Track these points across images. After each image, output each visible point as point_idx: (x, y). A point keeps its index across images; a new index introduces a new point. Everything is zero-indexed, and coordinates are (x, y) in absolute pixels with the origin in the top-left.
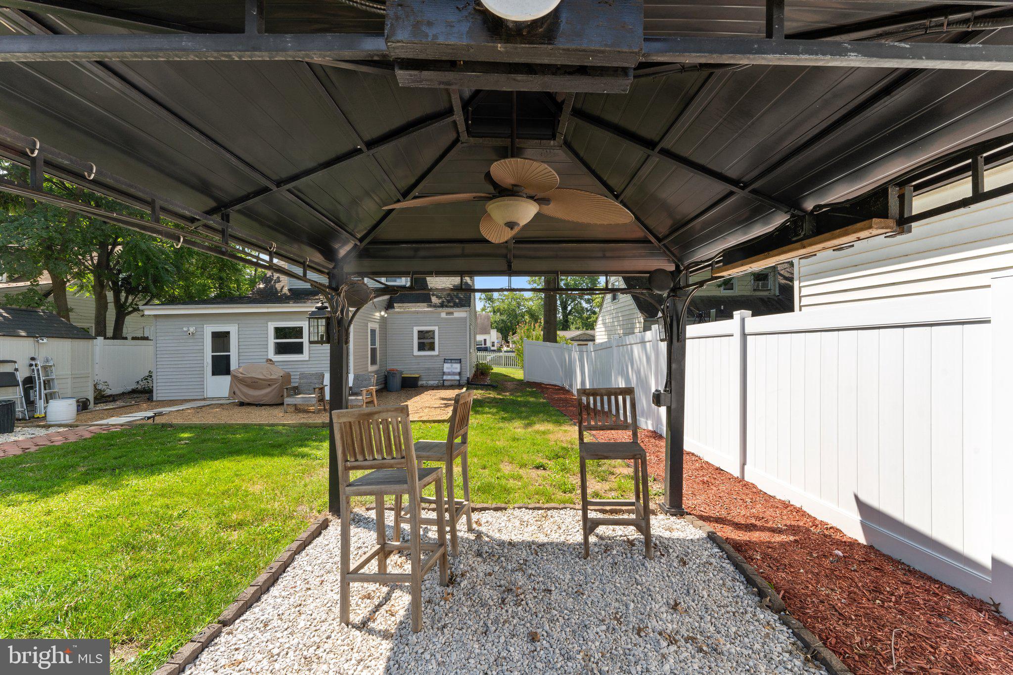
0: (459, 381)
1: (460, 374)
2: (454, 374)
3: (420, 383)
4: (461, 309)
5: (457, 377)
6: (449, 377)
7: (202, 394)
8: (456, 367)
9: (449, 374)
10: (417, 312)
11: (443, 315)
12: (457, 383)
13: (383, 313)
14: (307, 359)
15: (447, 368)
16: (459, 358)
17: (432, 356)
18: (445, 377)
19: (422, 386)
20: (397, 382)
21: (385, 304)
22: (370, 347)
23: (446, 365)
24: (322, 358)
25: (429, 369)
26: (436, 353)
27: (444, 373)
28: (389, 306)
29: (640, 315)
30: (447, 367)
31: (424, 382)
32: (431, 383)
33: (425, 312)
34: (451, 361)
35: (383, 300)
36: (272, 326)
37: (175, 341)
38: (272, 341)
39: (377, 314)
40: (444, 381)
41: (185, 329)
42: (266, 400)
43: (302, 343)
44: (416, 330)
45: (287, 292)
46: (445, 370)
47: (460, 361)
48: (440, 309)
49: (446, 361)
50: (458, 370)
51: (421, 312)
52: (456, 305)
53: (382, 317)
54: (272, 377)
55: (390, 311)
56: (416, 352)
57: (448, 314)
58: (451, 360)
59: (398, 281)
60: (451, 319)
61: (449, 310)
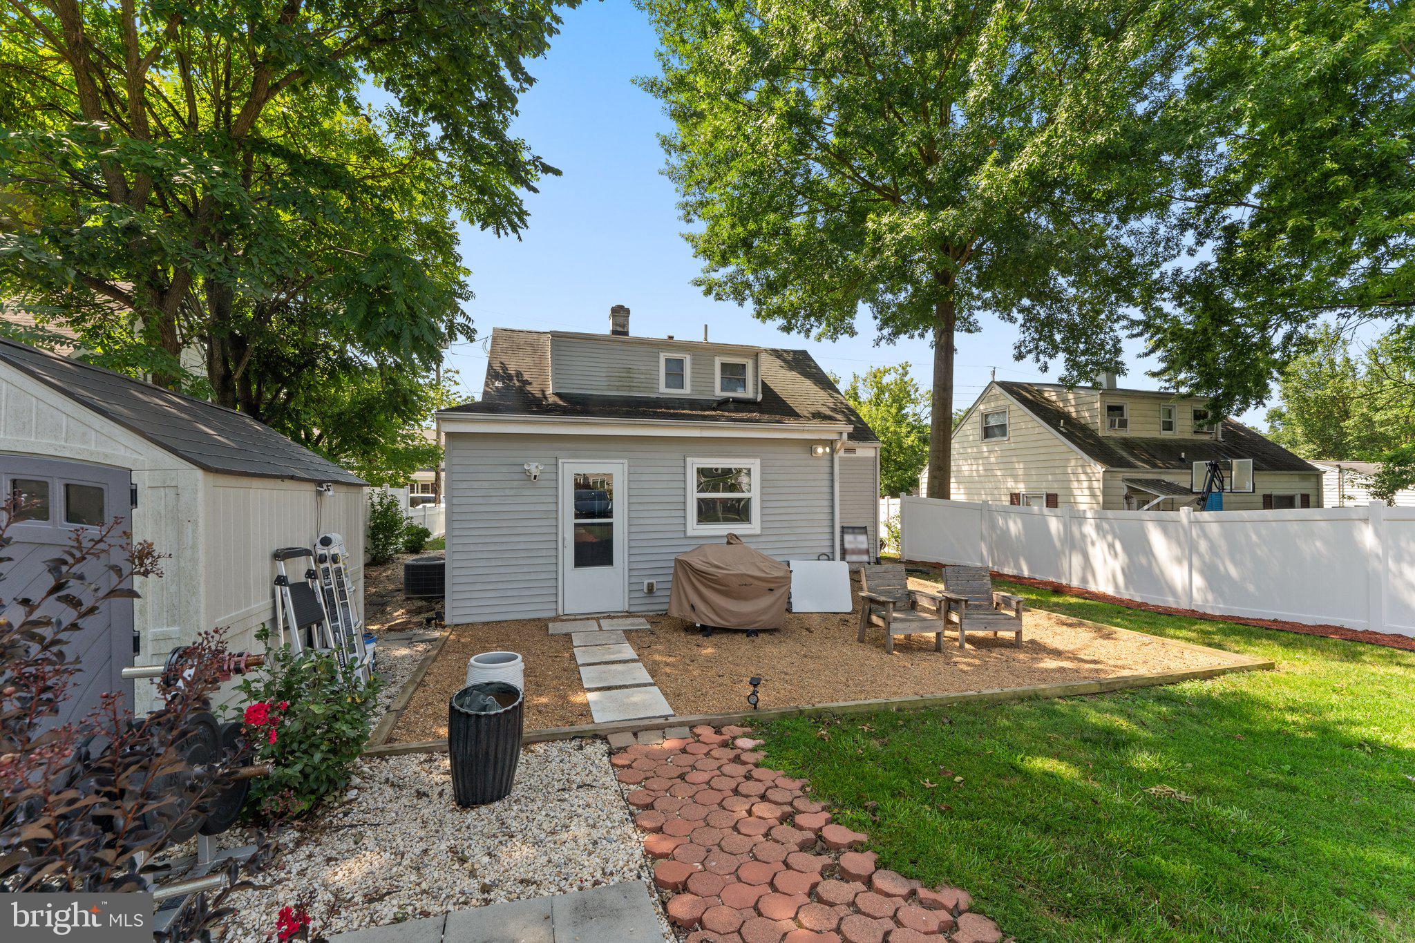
1: (867, 552)
2: (860, 552)
5: (865, 558)
6: (854, 558)
8: (862, 541)
9: (853, 552)
14: (758, 532)
15: (850, 542)
16: (863, 525)
23: (848, 538)
24: (783, 531)
29: (1092, 462)
36: (693, 466)
38: (693, 495)
43: (748, 500)
45: (557, 399)
46: (847, 546)
47: (864, 530)
49: (844, 530)
50: (865, 546)
57: (847, 450)
58: (853, 528)
59: (740, 390)
60: (852, 459)
61: (849, 444)
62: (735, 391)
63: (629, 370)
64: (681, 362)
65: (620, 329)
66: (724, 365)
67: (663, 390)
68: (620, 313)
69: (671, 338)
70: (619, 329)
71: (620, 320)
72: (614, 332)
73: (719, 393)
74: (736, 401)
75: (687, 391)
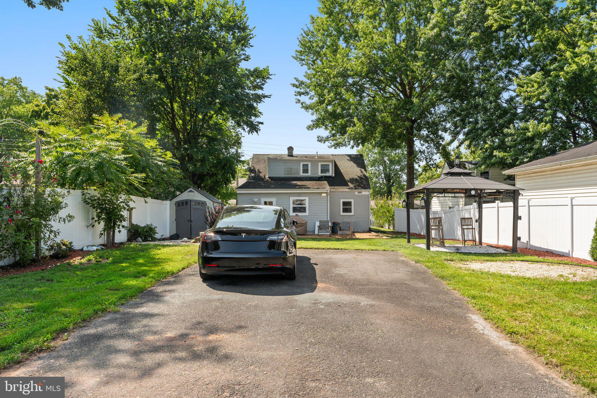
4: (366, 190)
10: (343, 192)
11: (356, 193)
14: (308, 215)
17: (350, 215)
26: (352, 214)
33: (347, 191)
36: (292, 199)
38: (292, 206)
43: (305, 207)
44: (342, 201)
45: (268, 179)
48: (355, 190)
51: (345, 191)
52: (363, 188)
56: (342, 213)
57: (359, 192)
59: (328, 173)
60: (361, 195)
61: (359, 190)
62: (326, 173)
63: (291, 169)
64: (307, 165)
65: (290, 155)
66: (321, 165)
67: (302, 174)
68: (290, 149)
71: (290, 151)
73: (320, 174)
74: (325, 177)
75: (309, 174)
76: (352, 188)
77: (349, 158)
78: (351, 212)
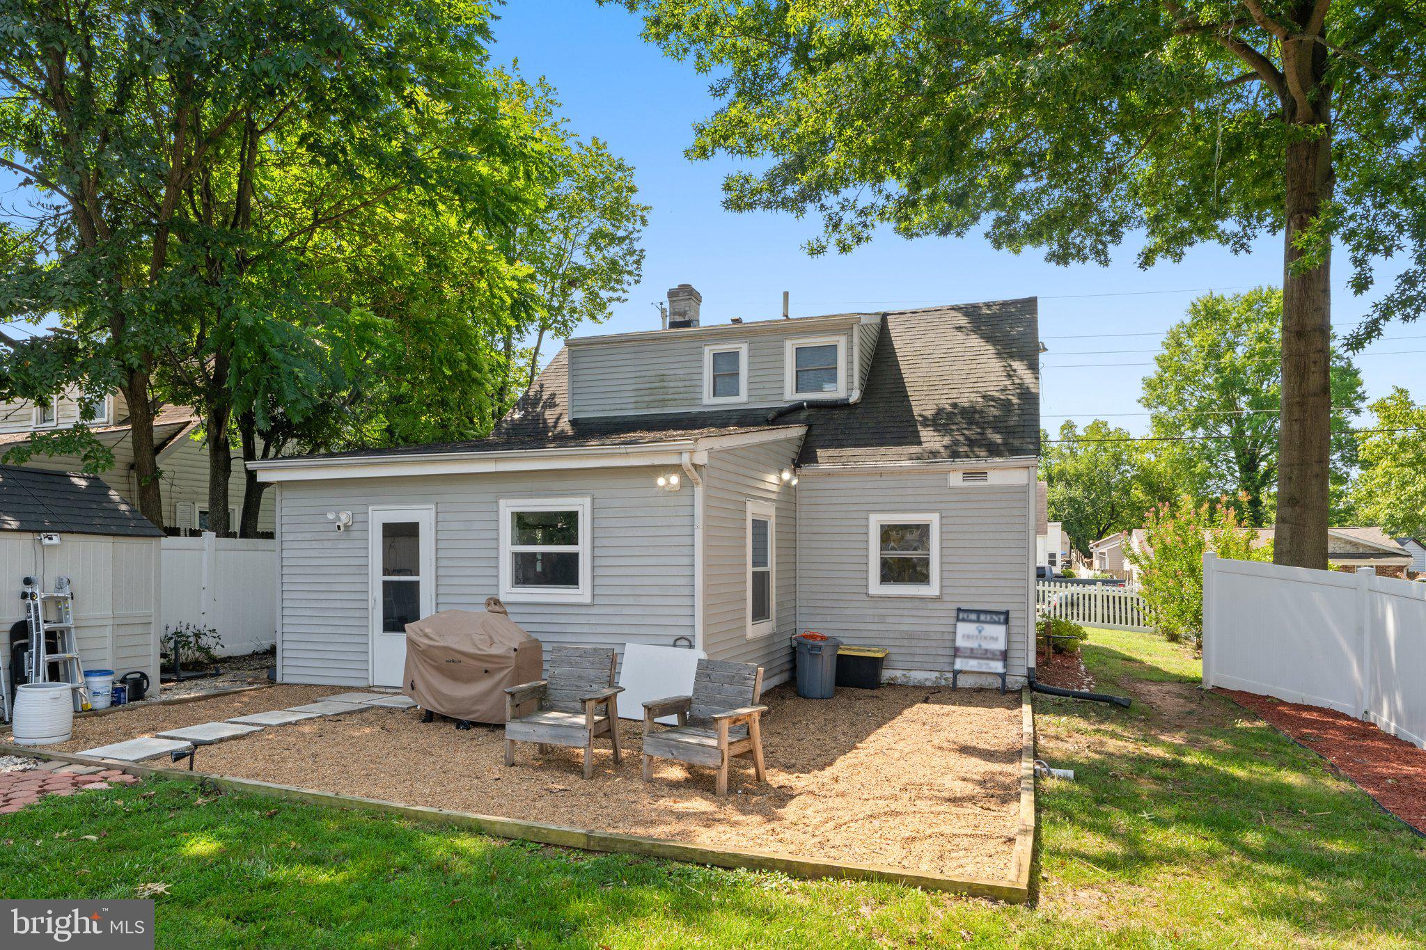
0: (1003, 676)
1: (1005, 656)
2: (986, 655)
3: (886, 674)
5: (998, 667)
6: (972, 665)
7: (362, 674)
8: (995, 637)
9: (972, 654)
10: (880, 473)
11: (956, 480)
12: (997, 683)
13: (786, 476)
14: (588, 600)
15: (968, 637)
16: (1003, 608)
17: (922, 599)
18: (959, 664)
19: (892, 685)
20: (822, 671)
21: (792, 452)
22: (750, 569)
23: (964, 629)
24: (623, 601)
25: (911, 636)
26: (932, 590)
27: (956, 652)
28: (804, 456)
30: (966, 635)
31: (898, 673)
32: (918, 676)
33: (901, 472)
34: (979, 615)
35: (788, 440)
36: (508, 508)
37: (315, 545)
38: (507, 547)
39: (772, 478)
40: (956, 673)
41: (331, 516)
42: (481, 711)
43: (576, 555)
44: (876, 522)
45: (568, 427)
46: (960, 643)
47: (1004, 618)
48: (947, 464)
49: (962, 614)
50: (1000, 645)
51: (892, 472)
52: (994, 450)
53: (787, 485)
54: (495, 651)
55: (806, 469)
56: (876, 587)
57: (969, 475)
58: (979, 612)
59: (827, 387)
60: (981, 491)
61: (973, 464)
62: (819, 389)
63: (662, 378)
64: (736, 356)
65: (684, 320)
66: (800, 352)
67: (709, 400)
68: (684, 295)
69: (736, 321)
70: (679, 319)
71: (681, 306)
72: (674, 325)
73: (790, 395)
74: (814, 405)
75: (742, 399)
76: (934, 454)
77: (963, 321)
78: (923, 578)
